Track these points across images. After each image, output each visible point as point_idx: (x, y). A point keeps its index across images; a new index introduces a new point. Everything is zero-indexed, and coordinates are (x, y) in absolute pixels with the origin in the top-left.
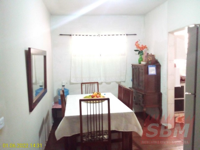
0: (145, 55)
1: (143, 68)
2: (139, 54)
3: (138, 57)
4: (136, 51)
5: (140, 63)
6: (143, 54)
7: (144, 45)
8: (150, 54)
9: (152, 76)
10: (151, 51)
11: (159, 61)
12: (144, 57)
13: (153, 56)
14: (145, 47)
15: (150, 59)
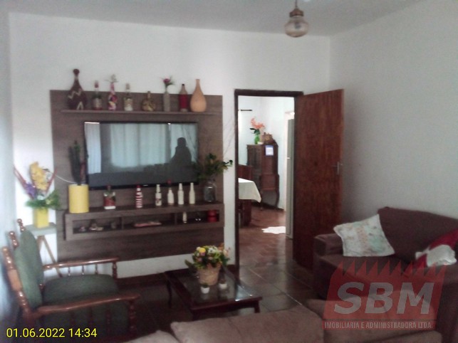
0: (262, 134)
1: (260, 148)
2: (255, 132)
3: (254, 136)
4: (251, 129)
5: (256, 143)
6: (259, 133)
7: (261, 123)
8: (267, 133)
9: (269, 156)
10: (269, 131)
11: (277, 141)
12: (260, 136)
13: (270, 136)
14: (262, 126)
15: (267, 139)
